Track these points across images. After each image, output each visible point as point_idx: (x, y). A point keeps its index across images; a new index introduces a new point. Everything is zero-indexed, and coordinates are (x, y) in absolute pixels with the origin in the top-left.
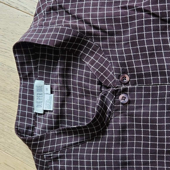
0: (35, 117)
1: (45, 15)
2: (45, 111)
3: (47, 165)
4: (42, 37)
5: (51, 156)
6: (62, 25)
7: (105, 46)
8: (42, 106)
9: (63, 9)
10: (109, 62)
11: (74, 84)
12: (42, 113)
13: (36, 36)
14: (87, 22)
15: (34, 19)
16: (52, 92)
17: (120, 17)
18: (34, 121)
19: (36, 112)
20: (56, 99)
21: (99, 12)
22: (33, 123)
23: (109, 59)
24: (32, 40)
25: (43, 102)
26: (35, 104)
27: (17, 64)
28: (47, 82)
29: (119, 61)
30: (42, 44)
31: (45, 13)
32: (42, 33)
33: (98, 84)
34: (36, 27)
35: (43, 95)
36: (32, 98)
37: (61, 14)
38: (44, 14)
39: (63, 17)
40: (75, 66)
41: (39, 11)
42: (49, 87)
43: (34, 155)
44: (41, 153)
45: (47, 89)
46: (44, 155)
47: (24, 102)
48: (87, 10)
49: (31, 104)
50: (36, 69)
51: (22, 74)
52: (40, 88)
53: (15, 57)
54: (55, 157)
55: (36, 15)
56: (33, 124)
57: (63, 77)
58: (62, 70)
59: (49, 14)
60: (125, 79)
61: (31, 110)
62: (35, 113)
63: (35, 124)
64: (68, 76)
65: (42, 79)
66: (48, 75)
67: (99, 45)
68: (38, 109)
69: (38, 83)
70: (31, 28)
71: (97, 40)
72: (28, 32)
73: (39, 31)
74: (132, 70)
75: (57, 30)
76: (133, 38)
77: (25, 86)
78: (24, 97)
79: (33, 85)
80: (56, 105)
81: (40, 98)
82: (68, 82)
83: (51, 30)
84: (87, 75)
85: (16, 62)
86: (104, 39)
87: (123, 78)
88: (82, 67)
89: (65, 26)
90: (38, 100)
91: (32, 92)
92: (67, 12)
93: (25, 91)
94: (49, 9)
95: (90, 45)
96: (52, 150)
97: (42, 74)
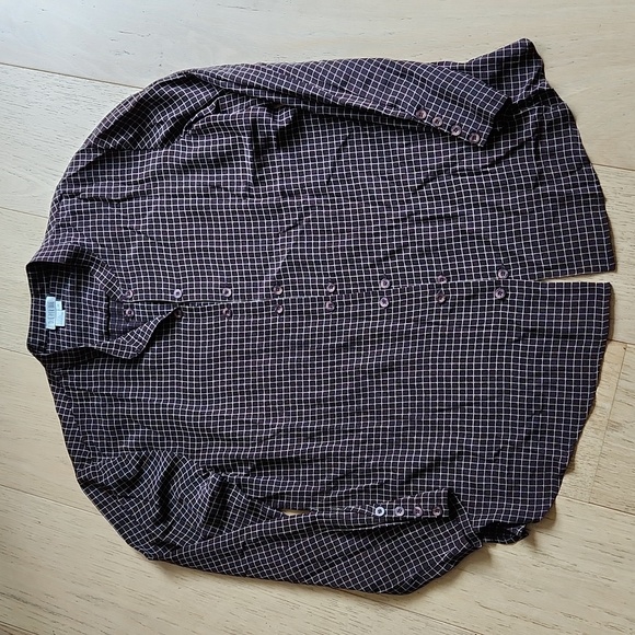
0: (47, 333)
2: (57, 327)
6: (71, 243)
7: (112, 263)
8: (54, 322)
9: (71, 226)
10: (116, 278)
12: (55, 329)
14: (94, 240)
16: (63, 309)
17: (124, 237)
18: (46, 337)
20: (67, 316)
22: (46, 339)
23: (116, 275)
24: (44, 259)
25: (55, 319)
26: (47, 320)
28: (58, 298)
29: (124, 278)
32: (53, 250)
33: (106, 302)
35: (54, 312)
36: (44, 314)
39: (72, 235)
40: (86, 284)
41: (49, 228)
42: (60, 303)
44: (51, 368)
45: (59, 305)
46: (54, 370)
47: (36, 319)
48: (93, 229)
49: (44, 320)
50: (48, 286)
52: (52, 305)
54: (64, 373)
55: (47, 232)
56: (46, 341)
57: (74, 295)
58: (72, 288)
60: (130, 295)
61: (44, 326)
62: (48, 329)
64: (79, 294)
65: (54, 295)
66: (59, 291)
67: (106, 262)
68: (50, 325)
69: (49, 299)
70: (42, 246)
71: (104, 257)
74: (135, 286)
75: (66, 247)
77: (37, 302)
78: (36, 313)
79: (45, 302)
80: (67, 321)
81: (51, 314)
87: (128, 293)
88: (91, 285)
90: (50, 317)
91: (44, 309)
92: (76, 230)
93: (36, 307)
94: (58, 227)
95: (98, 262)
96: (61, 366)
97: (54, 290)
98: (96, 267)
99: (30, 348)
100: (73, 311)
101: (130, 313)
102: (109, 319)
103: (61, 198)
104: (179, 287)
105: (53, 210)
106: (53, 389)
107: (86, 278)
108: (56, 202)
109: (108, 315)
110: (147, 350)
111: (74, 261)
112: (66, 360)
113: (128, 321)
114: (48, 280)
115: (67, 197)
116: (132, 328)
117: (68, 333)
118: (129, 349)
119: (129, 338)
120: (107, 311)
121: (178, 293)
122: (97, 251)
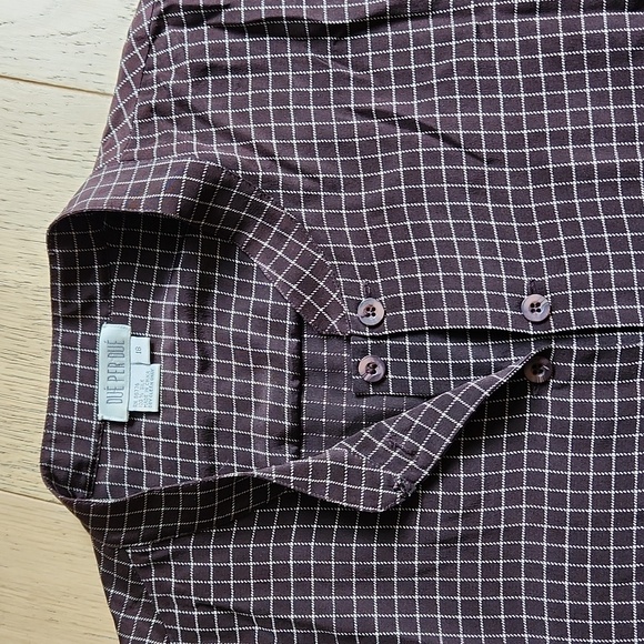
0: (100, 433)
1: (135, 129)
2: (133, 415)
3: (135, 577)
4: (138, 190)
5: (148, 553)
6: (193, 157)
7: (316, 219)
8: (125, 399)
9: (189, 112)
10: (328, 263)
11: (223, 337)
12: (125, 419)
13: (121, 191)
14: (265, 151)
15: (103, 145)
16: (153, 359)
17: (357, 140)
18: (96, 445)
19: (105, 418)
20: (166, 380)
21: (295, 121)
22: (96, 450)
23: (328, 255)
24: (111, 203)
25: (126, 389)
26: (102, 395)
27: (52, 277)
28: (138, 329)
29: (355, 264)
30: (141, 210)
31: (136, 121)
32: (135, 179)
33: (292, 336)
34: (114, 164)
35: (126, 368)
36: (91, 377)
37: (183, 124)
38: (133, 124)
39: (192, 134)
40: (226, 285)
41: (117, 118)
42: (144, 342)
43: (97, 545)
44: (118, 542)
45: (139, 350)
46: (128, 548)
47: (67, 390)
48: (261, 117)
49: (90, 395)
50: (106, 292)
51: (64, 305)
52: (118, 348)
53: (50, 256)
54: (158, 555)
55: (108, 131)
56: (95, 455)
57: (191, 318)
58: (187, 295)
59: (146, 127)
60: (374, 315)
61: (89, 412)
62: (103, 421)
63: (100, 454)
64: (205, 315)
65: (123, 321)
66: (141, 308)
67: (299, 215)
68: (112, 408)
69: (109, 332)
70: (97, 170)
71: (293, 201)
72: (93, 181)
73: (127, 175)
74: (391, 287)
75: (178, 169)
76: (393, 198)
77: (69, 341)
78: (68, 373)
79: (95, 339)
80: (165, 397)
81: (116, 375)
82: (203, 333)
83: (161, 171)
84: (260, 310)
85: (51, 270)
86: (311, 200)
87: (368, 309)
88: (244, 289)
89: (202, 157)
90: (111, 384)
91: (92, 359)
92: (203, 120)
93: (69, 355)
94: (147, 112)
95: (272, 217)
96: (150, 537)
97: (124, 306)
98: (263, 232)
99: (52, 478)
100: (186, 365)
101: (372, 368)
102: (300, 389)
103: (158, 29)
104: (537, 289)
105: (131, 64)
106: (115, 603)
107: (229, 268)
108: (140, 39)
109: (300, 374)
110: (430, 482)
111: (200, 211)
112: (171, 516)
113: (360, 396)
114: (106, 275)
115: (178, 24)
116: (375, 417)
117: (169, 432)
118: (373, 480)
119: (367, 446)
120: (298, 365)
121: (535, 307)
122: (271, 182)
